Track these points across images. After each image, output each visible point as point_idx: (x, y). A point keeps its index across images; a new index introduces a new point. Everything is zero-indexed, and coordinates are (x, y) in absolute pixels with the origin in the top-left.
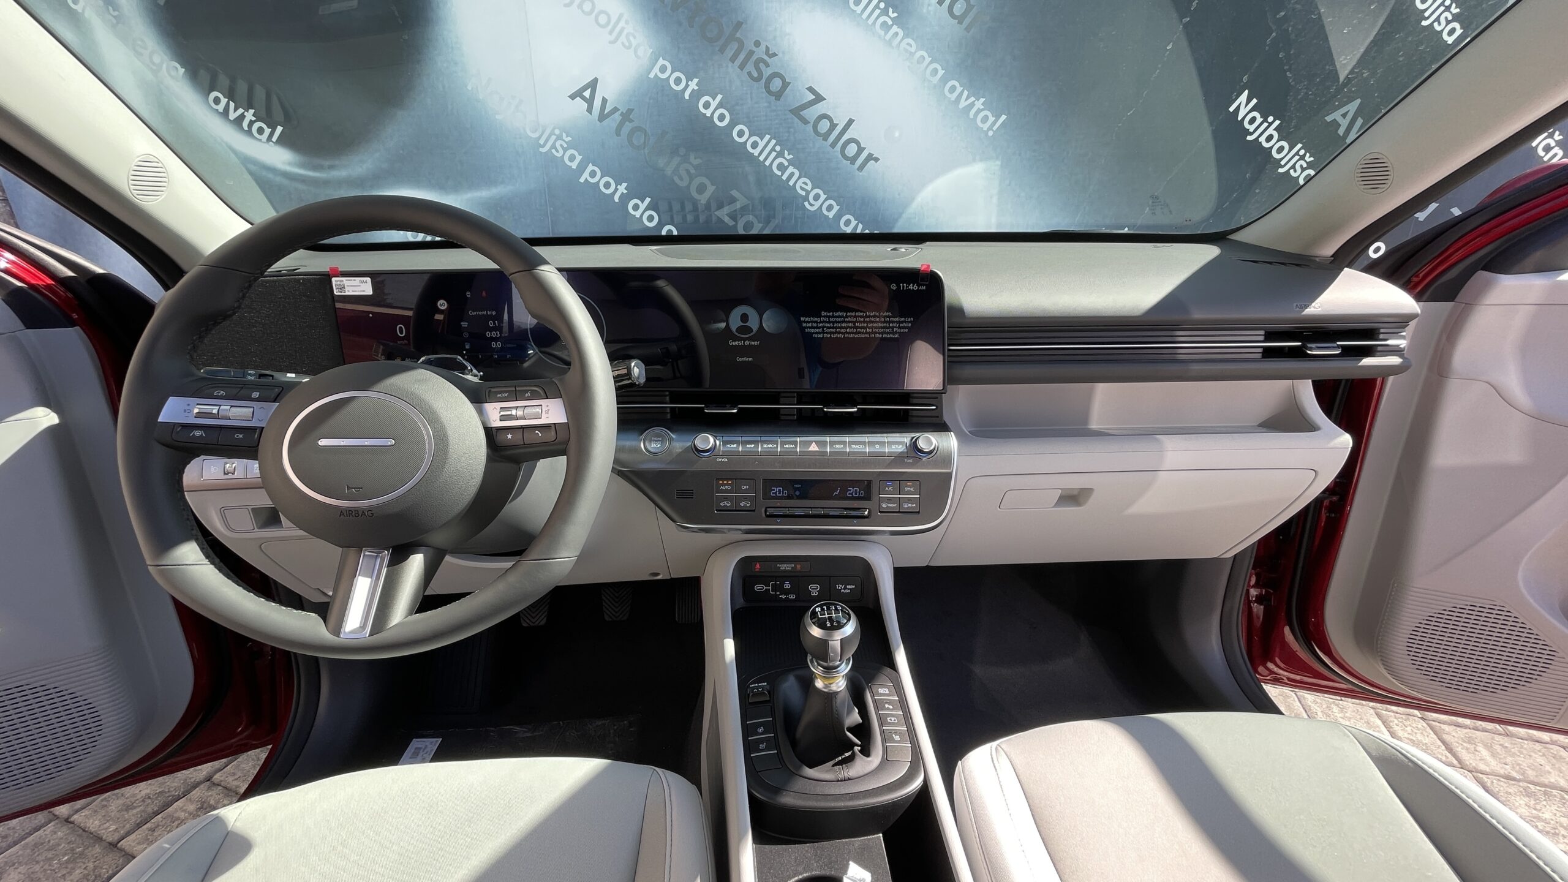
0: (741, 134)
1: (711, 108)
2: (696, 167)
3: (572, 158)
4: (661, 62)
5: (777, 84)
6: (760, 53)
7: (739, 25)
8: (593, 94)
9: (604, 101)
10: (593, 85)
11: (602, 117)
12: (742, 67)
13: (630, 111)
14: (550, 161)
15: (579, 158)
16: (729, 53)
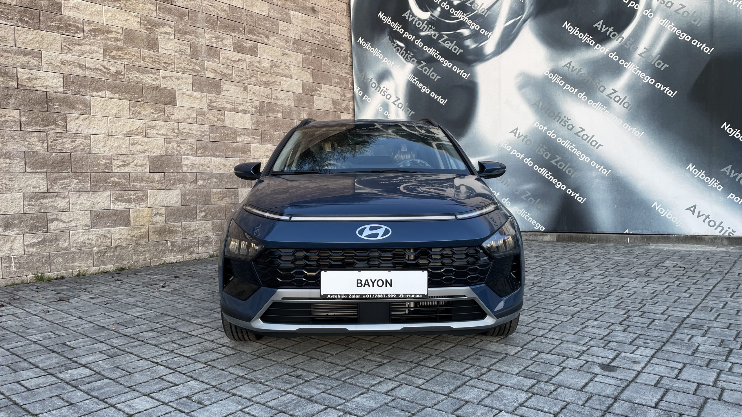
0: (559, 140)
1: (551, 134)
2: (545, 149)
3: (509, 148)
4: (537, 123)
5: (570, 127)
6: (566, 119)
7: (560, 113)
8: (516, 132)
9: (519, 133)
10: (517, 129)
11: (518, 137)
12: (560, 123)
13: (527, 135)
14: (503, 149)
15: (511, 148)
16: (557, 120)
